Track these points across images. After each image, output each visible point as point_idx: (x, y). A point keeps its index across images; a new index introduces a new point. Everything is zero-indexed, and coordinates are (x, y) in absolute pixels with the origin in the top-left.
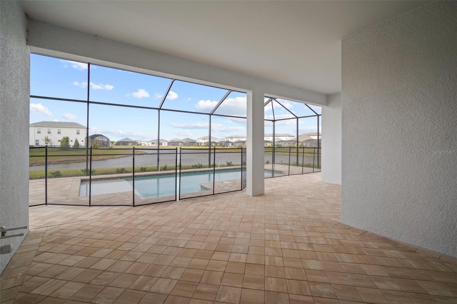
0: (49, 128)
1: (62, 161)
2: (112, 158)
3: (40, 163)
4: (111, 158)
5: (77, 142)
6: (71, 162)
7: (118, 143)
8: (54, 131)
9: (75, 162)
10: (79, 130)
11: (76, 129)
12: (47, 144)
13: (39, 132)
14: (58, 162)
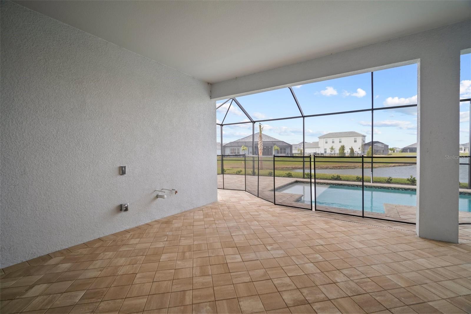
0: (333, 138)
1: (336, 167)
2: (385, 166)
3: (321, 167)
4: (383, 166)
5: (352, 150)
6: (343, 168)
7: (404, 150)
8: (337, 140)
9: (348, 168)
10: (356, 138)
11: (354, 137)
12: (332, 152)
13: (326, 143)
14: (333, 167)
